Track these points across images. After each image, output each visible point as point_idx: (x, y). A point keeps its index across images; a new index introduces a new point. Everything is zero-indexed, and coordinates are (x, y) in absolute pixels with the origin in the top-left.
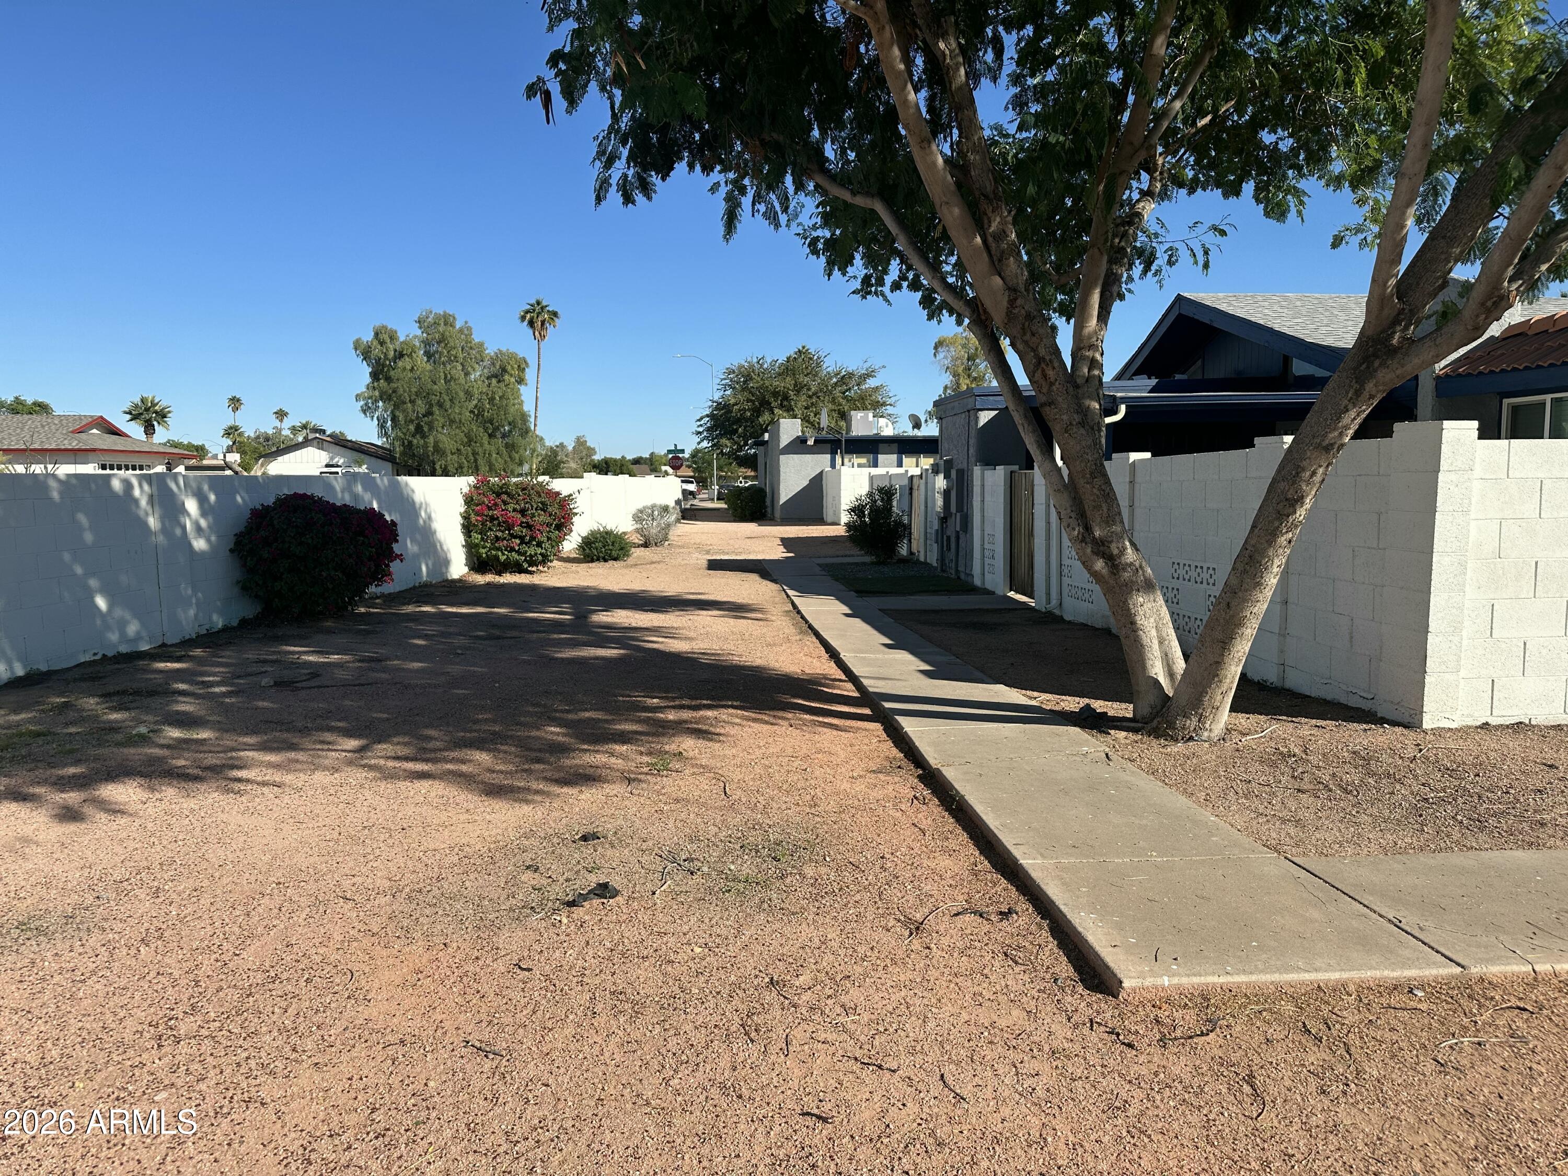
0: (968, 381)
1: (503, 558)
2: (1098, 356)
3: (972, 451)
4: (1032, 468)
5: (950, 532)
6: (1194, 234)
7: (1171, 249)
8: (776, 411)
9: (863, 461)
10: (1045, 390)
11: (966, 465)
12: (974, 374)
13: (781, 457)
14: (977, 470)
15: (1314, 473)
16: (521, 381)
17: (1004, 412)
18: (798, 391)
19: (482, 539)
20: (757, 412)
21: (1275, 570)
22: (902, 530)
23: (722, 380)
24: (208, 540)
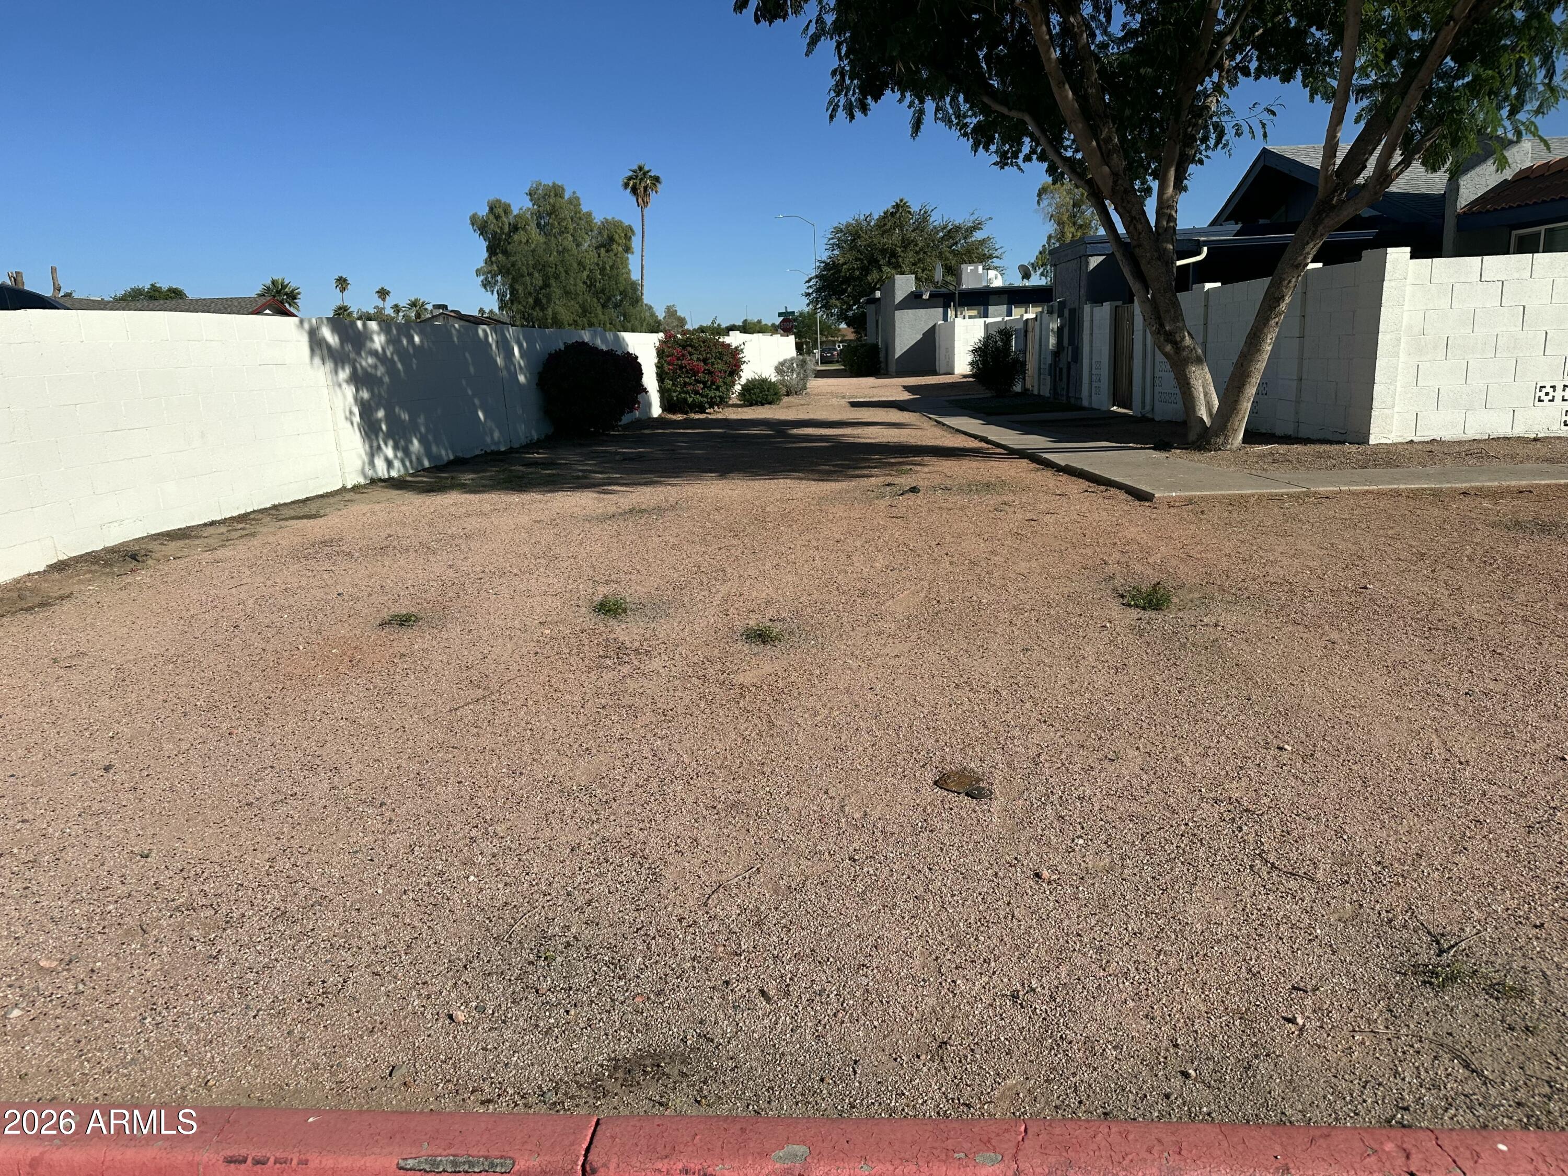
0: (1073, 230)
1: (690, 400)
2: (1173, 213)
3: (1083, 291)
4: (1132, 302)
5: (1063, 364)
6: (1253, 113)
7: (1237, 125)
8: (885, 269)
9: (974, 313)
10: (1136, 238)
11: (1077, 303)
12: (1080, 222)
13: (897, 313)
14: (1087, 308)
15: (1290, 282)
16: (628, 249)
17: (1110, 257)
18: (905, 247)
19: (674, 384)
20: (866, 270)
21: (1269, 341)
22: (1018, 367)
23: (830, 239)
24: (526, 377)
